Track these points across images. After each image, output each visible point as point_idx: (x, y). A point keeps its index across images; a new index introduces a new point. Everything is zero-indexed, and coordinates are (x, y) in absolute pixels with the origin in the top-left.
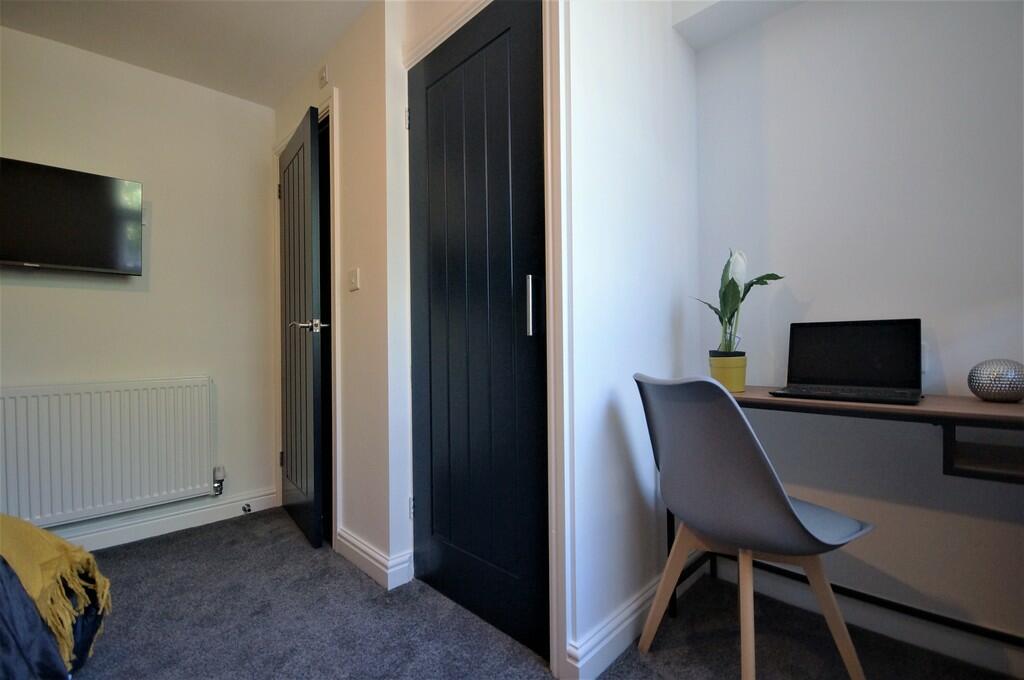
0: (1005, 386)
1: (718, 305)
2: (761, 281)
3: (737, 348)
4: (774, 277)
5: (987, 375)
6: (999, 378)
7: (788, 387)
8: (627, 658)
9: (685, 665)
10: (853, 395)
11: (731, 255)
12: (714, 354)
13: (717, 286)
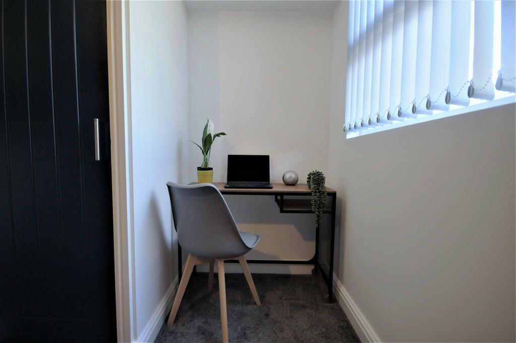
0: (292, 179)
1: (201, 146)
2: (218, 135)
3: (210, 166)
4: (223, 134)
5: (287, 176)
6: (291, 177)
7: (228, 183)
8: (163, 332)
9: (191, 321)
10: (243, 185)
11: (208, 122)
12: (200, 169)
13: (201, 136)
